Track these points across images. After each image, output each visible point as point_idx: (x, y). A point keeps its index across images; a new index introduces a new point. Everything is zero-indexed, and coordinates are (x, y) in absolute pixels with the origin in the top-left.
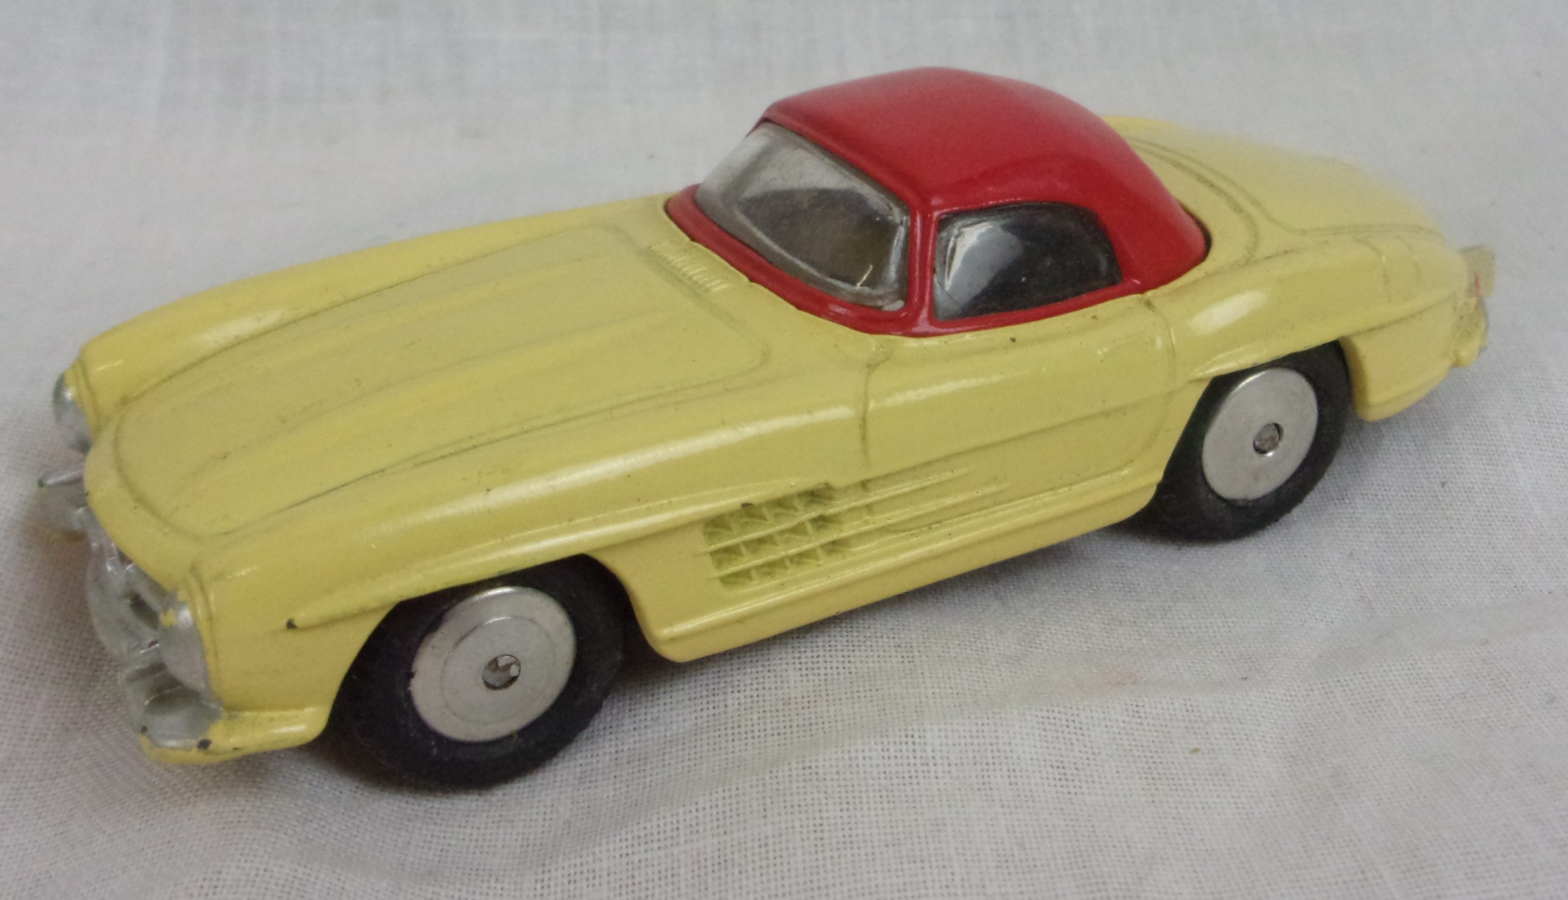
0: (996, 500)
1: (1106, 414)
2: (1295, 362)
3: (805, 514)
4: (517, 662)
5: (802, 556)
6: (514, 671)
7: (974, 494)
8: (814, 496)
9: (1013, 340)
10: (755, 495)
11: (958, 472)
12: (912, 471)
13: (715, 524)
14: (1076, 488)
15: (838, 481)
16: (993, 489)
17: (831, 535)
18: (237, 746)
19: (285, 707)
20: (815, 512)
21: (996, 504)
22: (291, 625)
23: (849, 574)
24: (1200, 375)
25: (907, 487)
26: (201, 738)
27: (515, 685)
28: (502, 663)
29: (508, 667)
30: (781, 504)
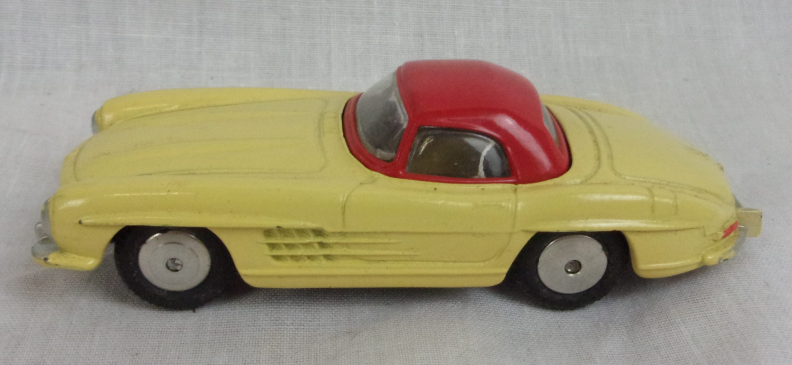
2: (600, 236)
3: (312, 239)
4: (182, 265)
5: (310, 257)
6: (179, 268)
7: (400, 253)
8: (318, 232)
9: (435, 189)
10: (285, 224)
11: (392, 241)
12: (369, 234)
13: (268, 232)
14: (457, 264)
15: (328, 229)
16: (411, 253)
17: (327, 252)
18: (58, 263)
19: (80, 255)
20: (319, 239)
22: (80, 222)
23: (335, 272)
24: (529, 228)
25: (365, 240)
26: (45, 257)
27: (176, 273)
28: (177, 262)
29: (178, 265)
30: (301, 232)
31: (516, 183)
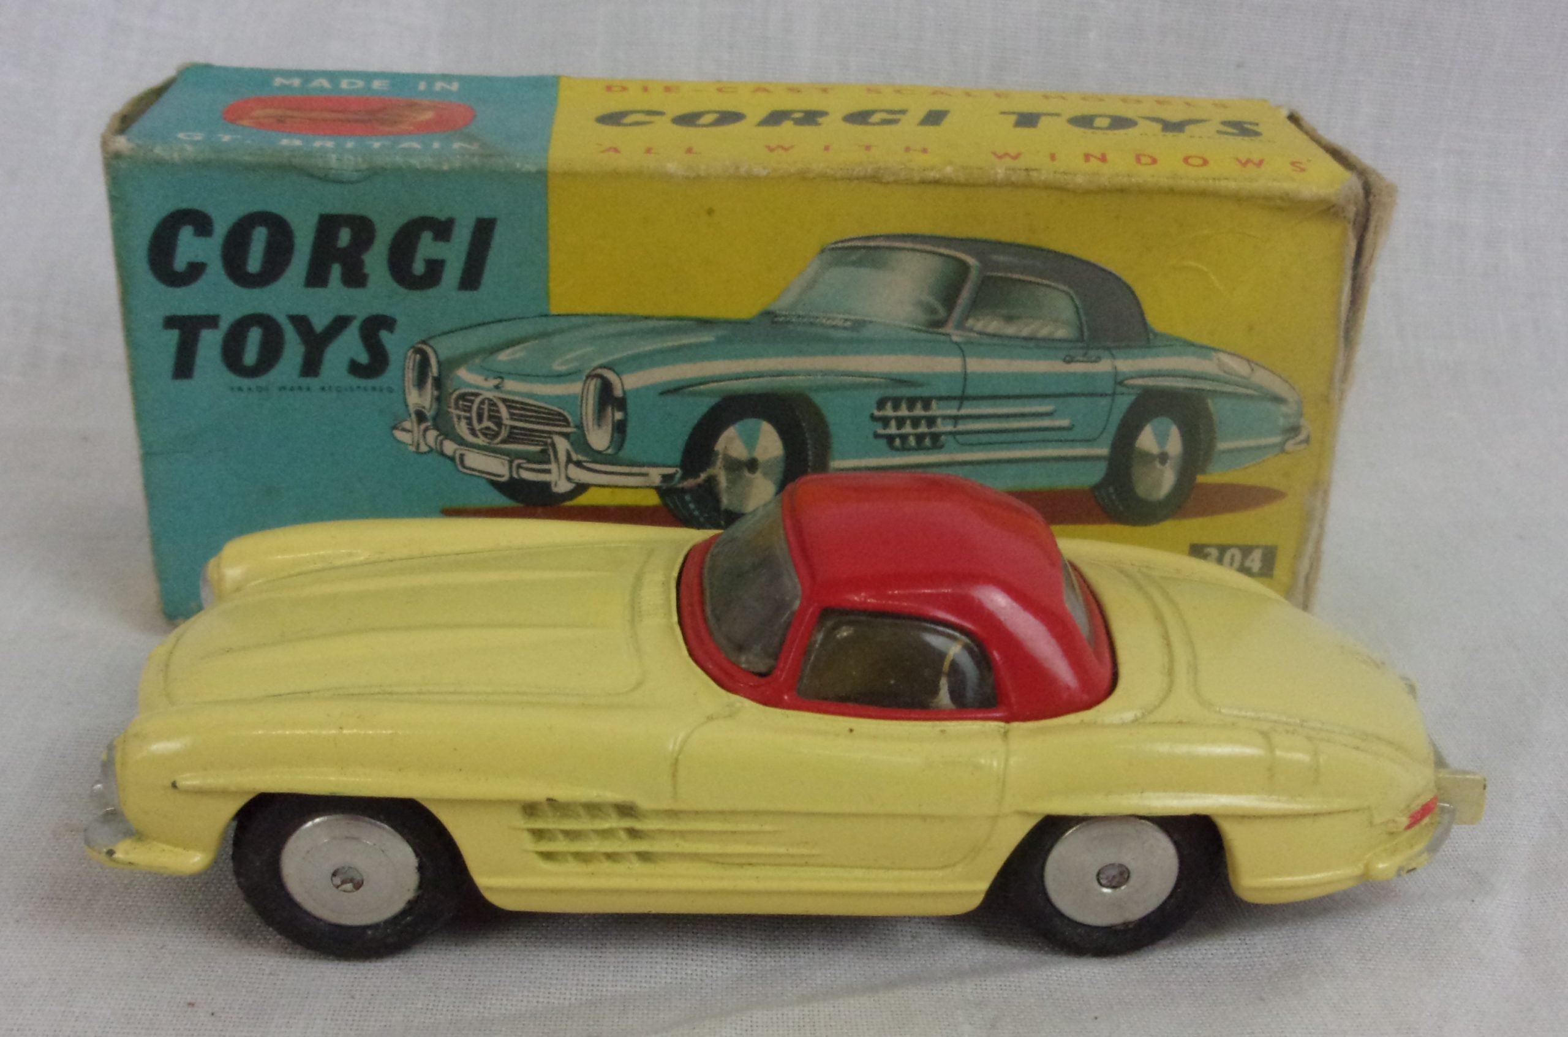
0: (805, 862)
1: (924, 818)
3: (613, 822)
5: (610, 856)
6: (358, 878)
7: (782, 850)
8: (625, 810)
9: (851, 730)
10: (562, 793)
11: (767, 828)
12: (722, 814)
13: (530, 809)
15: (645, 803)
16: (804, 851)
17: (642, 846)
18: (132, 861)
19: (176, 846)
20: (628, 823)
21: (807, 864)
22: (174, 785)
23: (659, 884)
24: (1029, 808)
25: (715, 826)
26: (110, 847)
30: (593, 809)
31: (1008, 720)
